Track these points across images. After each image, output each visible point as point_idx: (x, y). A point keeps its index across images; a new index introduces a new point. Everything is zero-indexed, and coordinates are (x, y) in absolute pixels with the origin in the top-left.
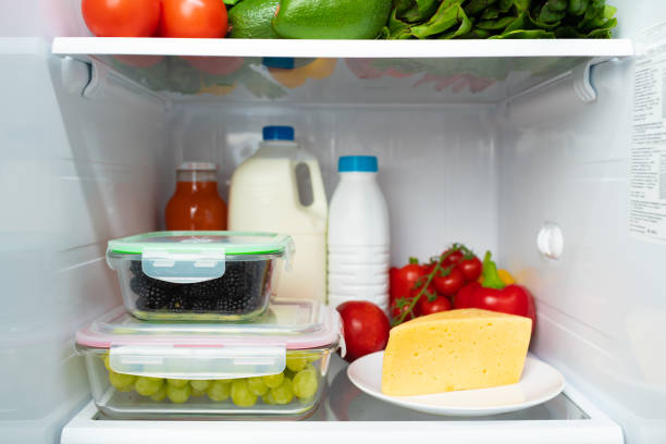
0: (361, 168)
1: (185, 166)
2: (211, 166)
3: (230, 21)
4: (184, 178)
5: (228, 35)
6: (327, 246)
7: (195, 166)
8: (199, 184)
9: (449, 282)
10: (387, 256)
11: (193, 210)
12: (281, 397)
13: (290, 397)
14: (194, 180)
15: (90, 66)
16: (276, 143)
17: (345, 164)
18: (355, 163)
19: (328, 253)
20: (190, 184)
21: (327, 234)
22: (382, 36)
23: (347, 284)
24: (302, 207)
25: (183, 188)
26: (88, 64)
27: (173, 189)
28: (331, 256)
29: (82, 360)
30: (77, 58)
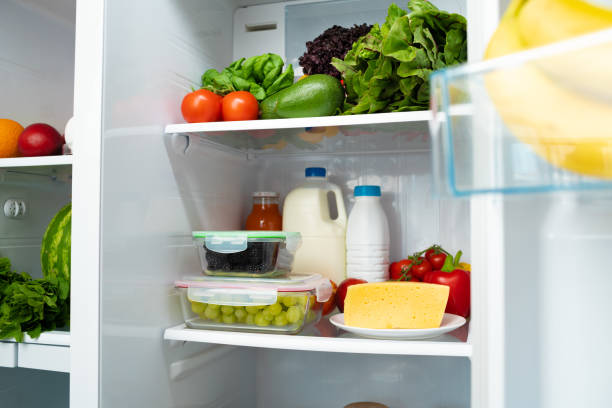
0: (367, 194)
1: (257, 194)
2: (272, 194)
3: (260, 109)
4: (256, 202)
5: (259, 117)
6: (346, 246)
7: (263, 194)
8: (266, 206)
9: (421, 269)
10: (387, 252)
11: (262, 222)
12: (280, 321)
13: (285, 322)
14: (263, 203)
15: (188, 137)
16: (313, 178)
17: (359, 191)
18: (364, 191)
19: (346, 251)
20: (261, 205)
21: (345, 238)
22: (337, 114)
23: (356, 271)
24: (330, 220)
25: (257, 207)
26: (187, 137)
27: (251, 207)
28: (348, 253)
29: (178, 298)
30: (180, 135)
